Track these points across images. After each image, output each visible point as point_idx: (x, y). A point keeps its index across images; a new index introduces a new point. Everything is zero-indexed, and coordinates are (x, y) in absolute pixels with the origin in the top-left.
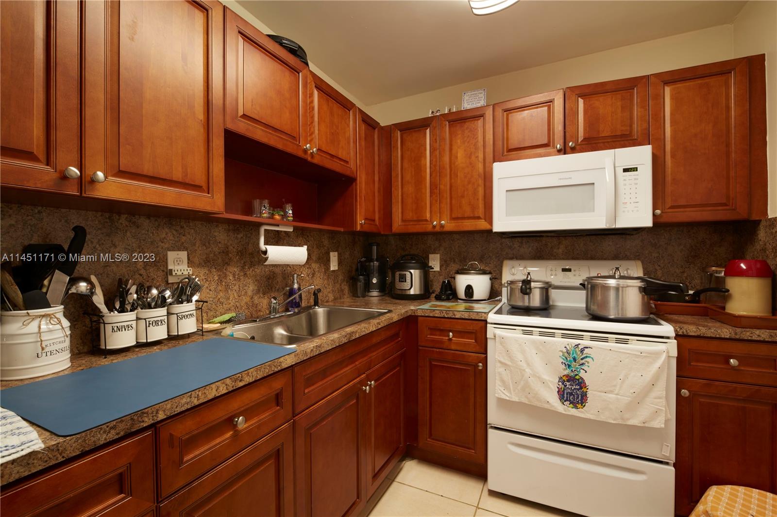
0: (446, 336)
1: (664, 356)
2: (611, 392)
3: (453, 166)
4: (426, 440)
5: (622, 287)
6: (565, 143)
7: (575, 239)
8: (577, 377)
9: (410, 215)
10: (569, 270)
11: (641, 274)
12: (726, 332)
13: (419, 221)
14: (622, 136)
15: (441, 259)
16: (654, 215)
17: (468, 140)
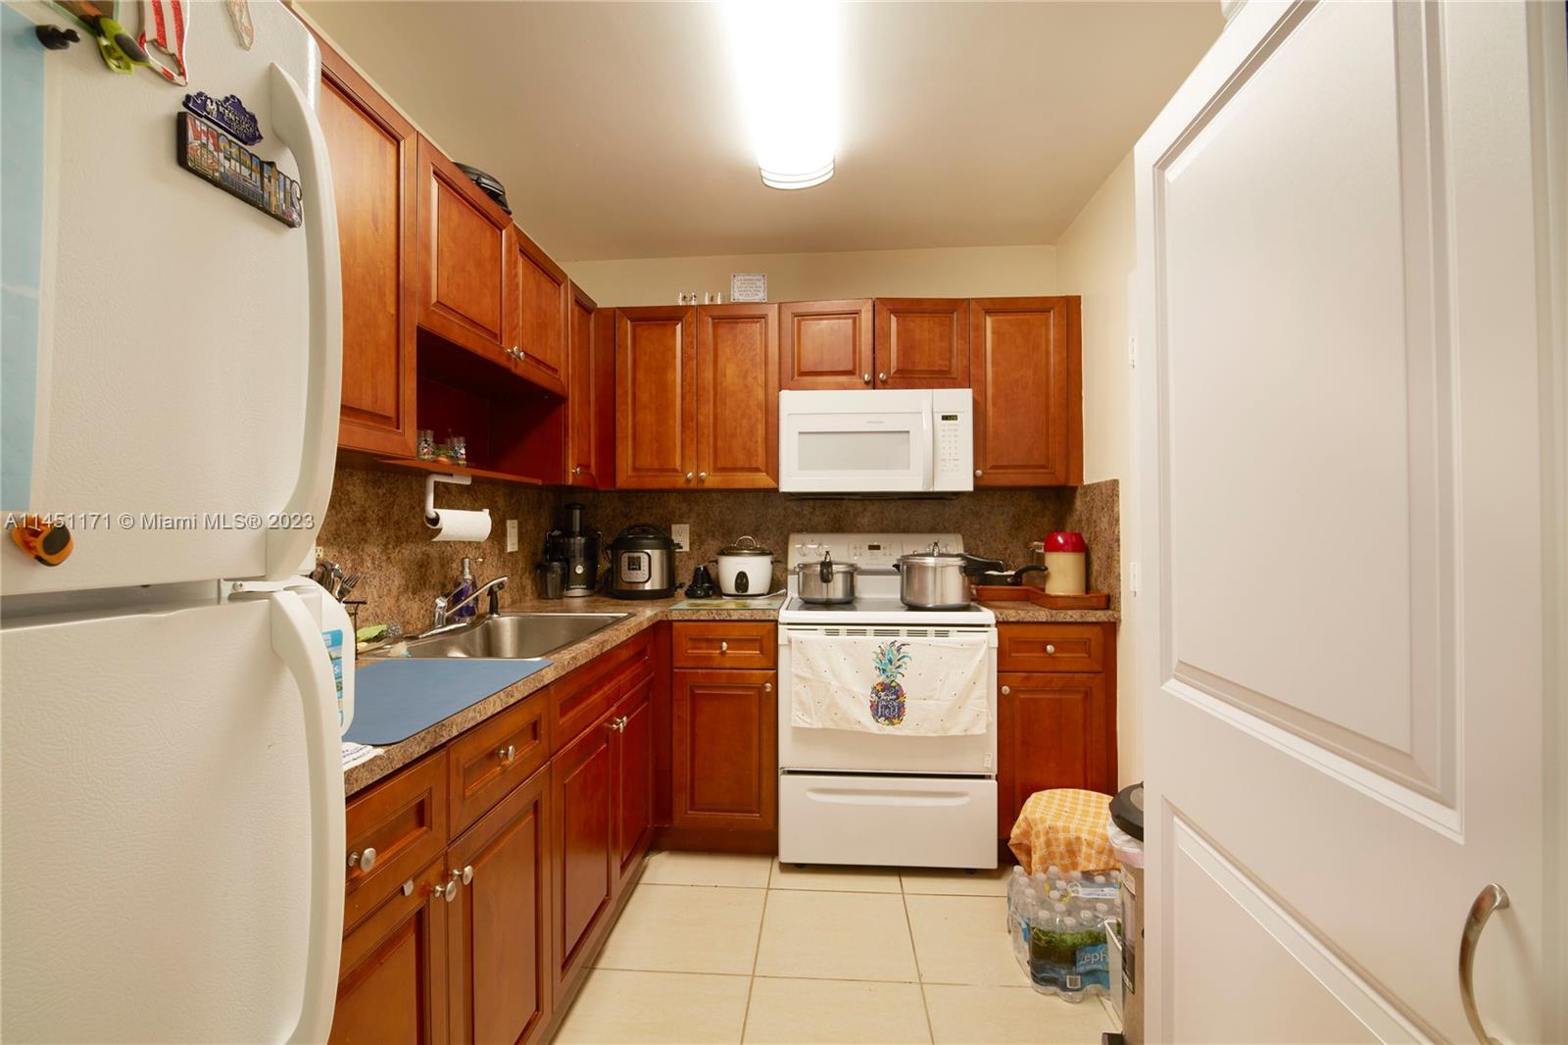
0: (715, 649)
1: (985, 646)
2: (931, 698)
3: (719, 388)
4: (686, 813)
5: (942, 567)
6: (874, 374)
7: (884, 502)
8: (893, 684)
9: (646, 461)
10: (877, 548)
11: (961, 551)
12: (1042, 615)
13: (662, 470)
14: (941, 372)
15: (691, 533)
16: (974, 475)
17: (742, 351)
